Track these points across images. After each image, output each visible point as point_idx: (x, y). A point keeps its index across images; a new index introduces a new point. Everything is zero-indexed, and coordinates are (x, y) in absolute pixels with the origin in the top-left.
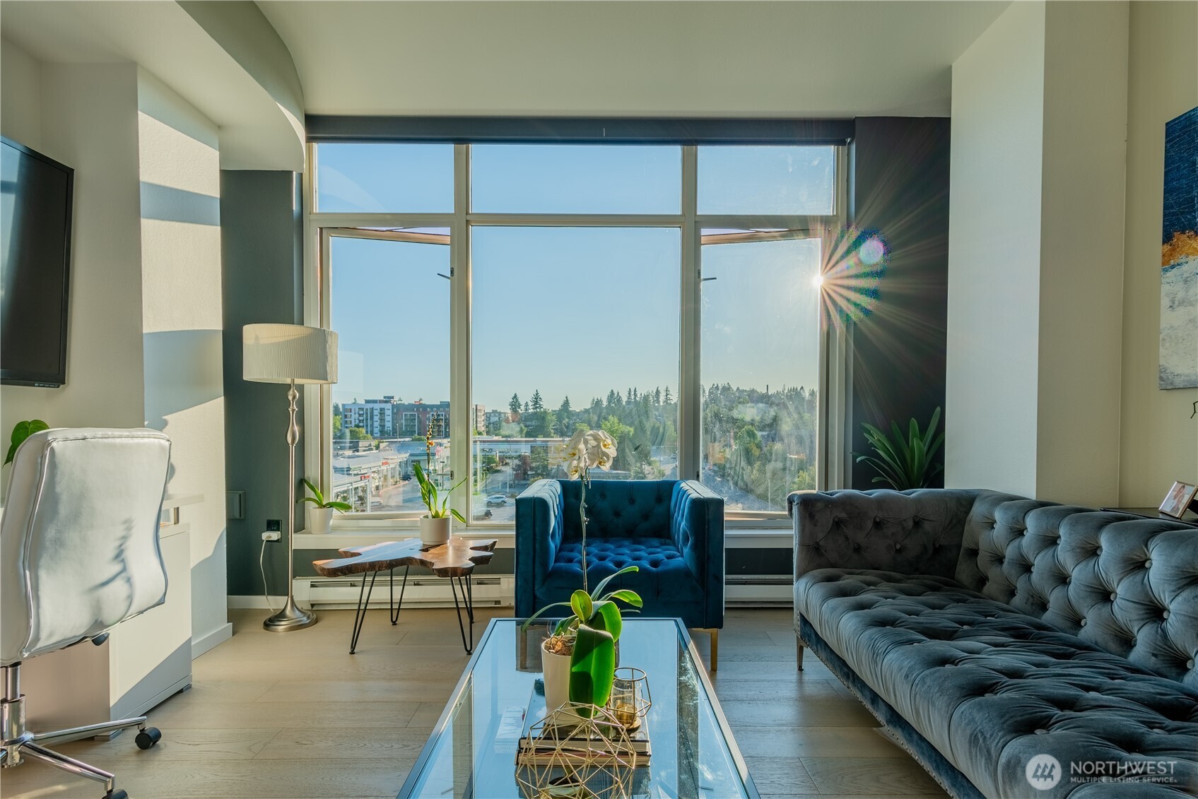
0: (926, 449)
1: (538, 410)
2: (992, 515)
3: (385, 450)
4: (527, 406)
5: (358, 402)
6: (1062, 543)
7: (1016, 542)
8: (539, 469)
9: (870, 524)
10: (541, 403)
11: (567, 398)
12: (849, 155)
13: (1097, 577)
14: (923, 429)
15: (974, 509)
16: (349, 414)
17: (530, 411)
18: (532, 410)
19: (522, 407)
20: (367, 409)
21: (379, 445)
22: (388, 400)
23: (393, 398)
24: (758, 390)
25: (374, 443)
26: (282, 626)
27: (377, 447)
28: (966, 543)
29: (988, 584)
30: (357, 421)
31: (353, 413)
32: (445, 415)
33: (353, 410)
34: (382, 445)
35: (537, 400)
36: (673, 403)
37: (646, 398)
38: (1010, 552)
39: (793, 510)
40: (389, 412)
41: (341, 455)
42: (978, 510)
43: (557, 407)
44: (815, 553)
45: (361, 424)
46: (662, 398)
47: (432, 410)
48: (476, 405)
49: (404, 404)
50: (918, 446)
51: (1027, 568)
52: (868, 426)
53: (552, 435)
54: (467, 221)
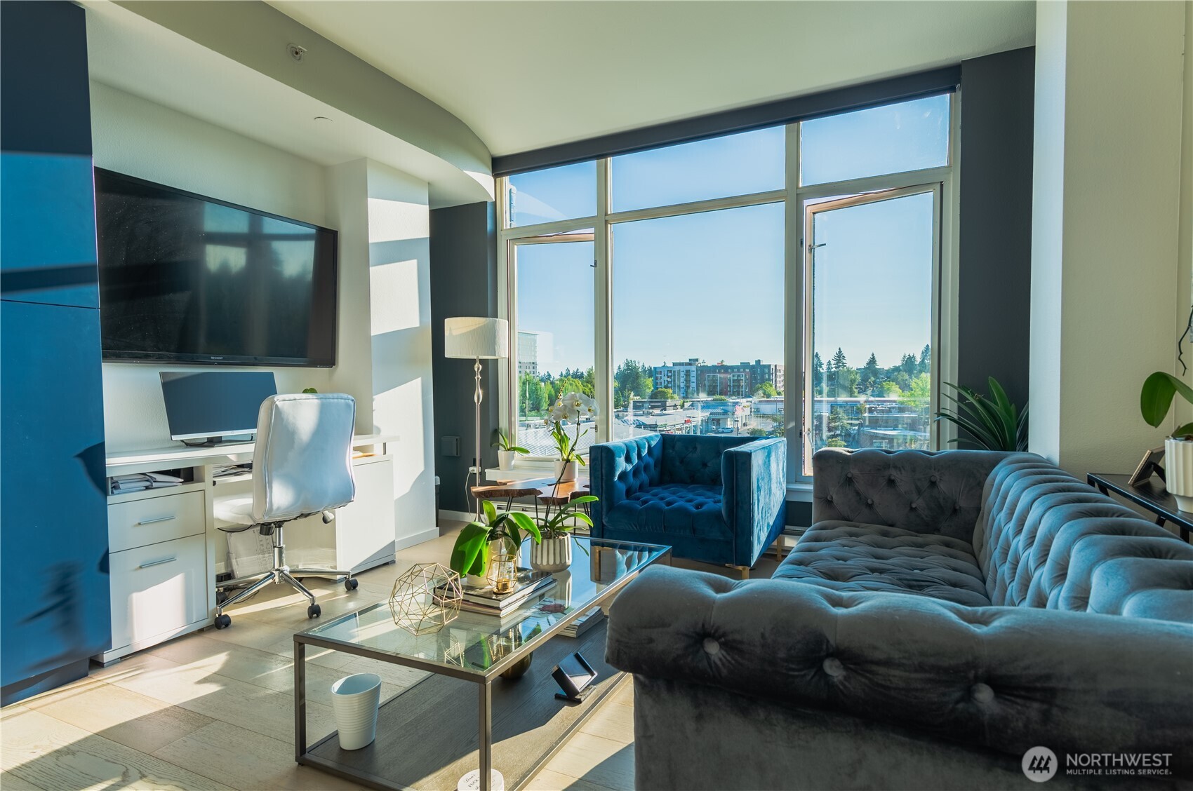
1: (841, 368)
3: (688, 409)
4: (830, 364)
5: (667, 365)
8: (838, 430)
10: (844, 361)
11: (873, 355)
16: (659, 376)
17: (832, 370)
18: (834, 369)
19: (825, 366)
20: (675, 371)
21: (683, 404)
22: (692, 362)
23: (697, 360)
25: (679, 403)
27: (682, 406)
30: (666, 383)
31: (662, 376)
32: (745, 376)
33: (663, 373)
34: (687, 405)
35: (840, 357)
40: (694, 374)
41: (651, 413)
43: (862, 365)
45: (670, 385)
47: (733, 372)
48: (776, 366)
49: (707, 366)
53: (856, 394)
54: (606, 220)
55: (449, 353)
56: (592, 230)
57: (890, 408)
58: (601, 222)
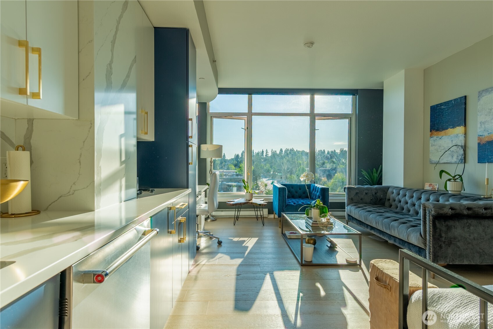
0: (377, 176)
2: (393, 191)
6: (407, 196)
7: (398, 197)
9: (364, 193)
12: (356, 98)
13: (413, 201)
14: (377, 171)
15: (389, 190)
24: (305, 151)
26: (209, 220)
28: (387, 198)
29: (392, 206)
36: (269, 156)
37: (258, 154)
38: (397, 199)
39: (346, 190)
42: (390, 190)
44: (352, 201)
46: (265, 154)
50: (376, 175)
51: (400, 202)
52: (362, 170)
53: (218, 169)
54: (252, 115)
55: (201, 157)
56: (246, 117)
57: (233, 174)
58: (250, 115)
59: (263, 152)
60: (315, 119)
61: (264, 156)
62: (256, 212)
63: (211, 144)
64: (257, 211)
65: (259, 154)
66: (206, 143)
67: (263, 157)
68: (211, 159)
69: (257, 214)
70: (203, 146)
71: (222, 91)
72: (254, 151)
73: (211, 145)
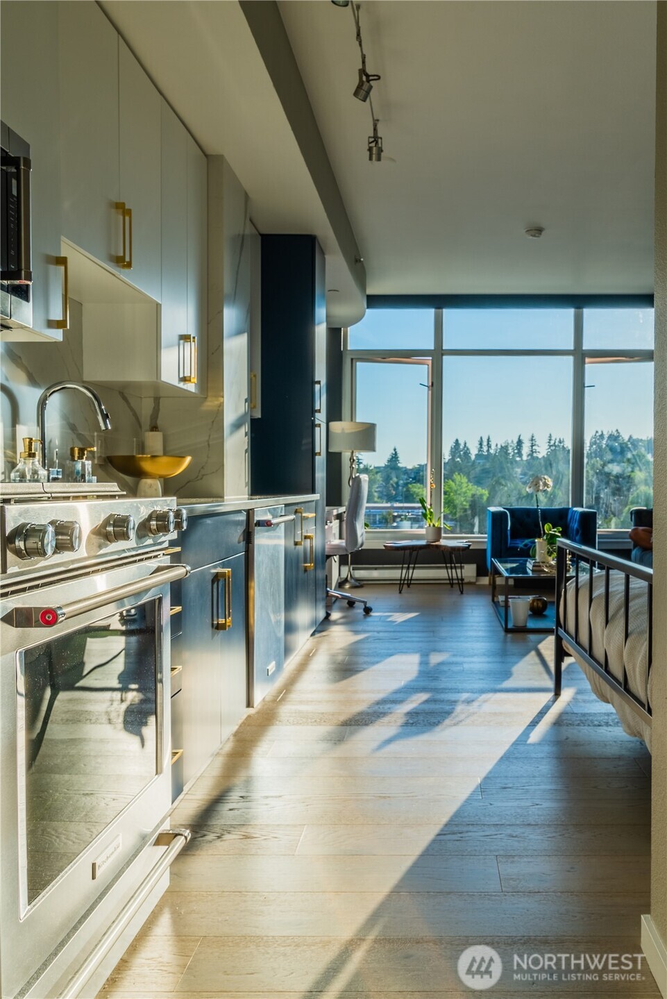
26: (347, 586)
54: (442, 355)
56: (431, 358)
58: (438, 354)
59: (520, 442)
60: (583, 363)
61: (525, 458)
62: (449, 571)
63: (352, 420)
64: (451, 568)
65: (507, 450)
66: (340, 420)
67: (522, 460)
68: (353, 452)
69: (450, 575)
70: (336, 426)
71: (375, 301)
72: (491, 439)
73: (352, 423)
